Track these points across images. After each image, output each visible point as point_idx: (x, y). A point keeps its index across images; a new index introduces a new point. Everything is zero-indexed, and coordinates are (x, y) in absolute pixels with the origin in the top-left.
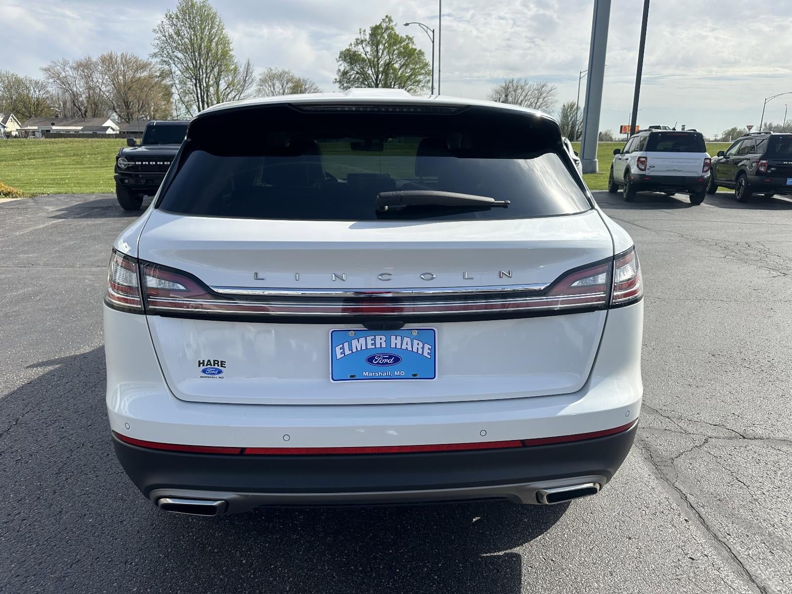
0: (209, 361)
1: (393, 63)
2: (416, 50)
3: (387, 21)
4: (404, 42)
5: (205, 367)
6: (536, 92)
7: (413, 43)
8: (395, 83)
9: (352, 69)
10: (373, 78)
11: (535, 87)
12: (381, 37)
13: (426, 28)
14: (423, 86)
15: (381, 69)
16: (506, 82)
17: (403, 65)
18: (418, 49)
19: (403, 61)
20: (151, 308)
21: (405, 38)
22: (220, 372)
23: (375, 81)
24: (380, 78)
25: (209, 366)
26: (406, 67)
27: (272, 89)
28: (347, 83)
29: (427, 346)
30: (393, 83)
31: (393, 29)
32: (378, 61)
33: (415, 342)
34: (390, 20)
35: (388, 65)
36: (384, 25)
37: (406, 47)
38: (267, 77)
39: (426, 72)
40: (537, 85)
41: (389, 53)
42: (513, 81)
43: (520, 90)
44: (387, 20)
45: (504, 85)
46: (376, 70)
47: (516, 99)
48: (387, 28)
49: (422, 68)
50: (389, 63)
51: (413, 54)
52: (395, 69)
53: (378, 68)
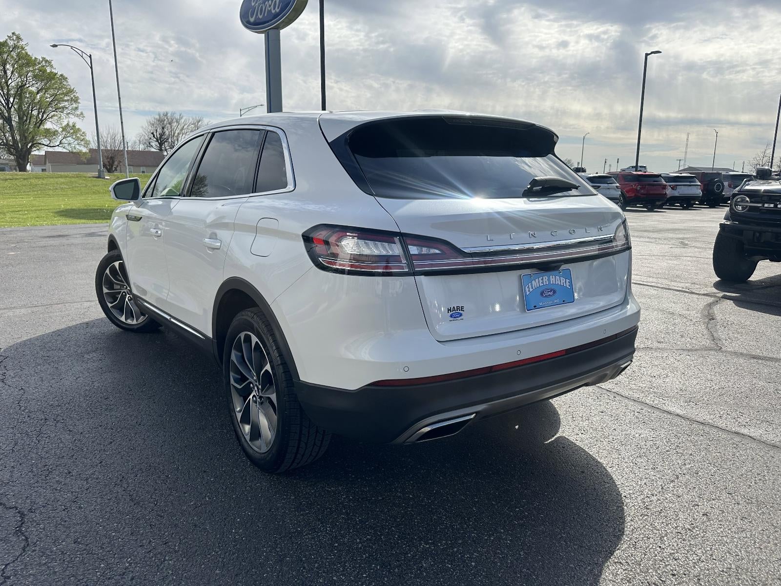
0: (454, 307)
1: (28, 86)
2: (56, 74)
3: (14, 39)
4: (39, 64)
5: (452, 313)
6: (193, 126)
7: (52, 66)
8: (32, 108)
11: (190, 121)
12: (8, 56)
13: (81, 53)
14: (68, 114)
15: (12, 92)
16: (159, 115)
17: (42, 89)
18: (59, 74)
19: (39, 85)
20: (417, 270)
21: (41, 60)
22: (461, 315)
24: (12, 102)
25: (454, 312)
26: (46, 92)
29: (567, 281)
31: (23, 48)
33: (562, 278)
34: (19, 38)
35: (21, 88)
36: (11, 43)
37: (42, 70)
39: (72, 98)
40: (193, 119)
41: (20, 75)
42: (167, 114)
43: (175, 123)
44: (14, 37)
45: (157, 117)
47: (173, 132)
48: (15, 47)
49: (66, 94)
50: (22, 86)
51: (53, 79)
52: (31, 93)
53: (8, 90)
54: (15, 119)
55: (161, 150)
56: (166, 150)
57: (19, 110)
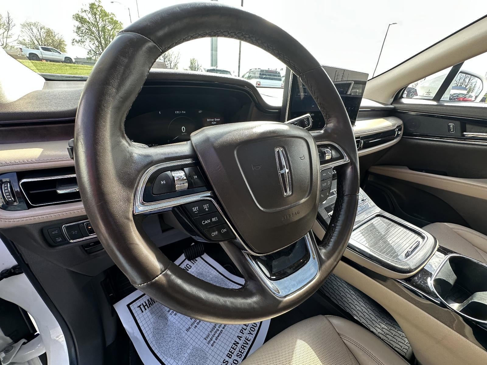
1: (106, 26)
2: (118, 21)
4: (110, 15)
7: (116, 17)
9: (83, 26)
10: (96, 33)
12: (96, 10)
17: (113, 28)
19: (112, 26)
21: (111, 13)
23: (98, 35)
27: (31, 31)
28: (81, 33)
30: (109, 37)
31: (102, 7)
32: (97, 24)
36: (97, 4)
37: (112, 19)
38: (25, 24)
41: (103, 21)
46: (98, 29)
48: (99, 6)
50: (104, 27)
51: (117, 23)
52: (108, 30)
53: (99, 28)
54: (103, 42)
55: (165, 61)
56: (167, 62)
57: (104, 38)
